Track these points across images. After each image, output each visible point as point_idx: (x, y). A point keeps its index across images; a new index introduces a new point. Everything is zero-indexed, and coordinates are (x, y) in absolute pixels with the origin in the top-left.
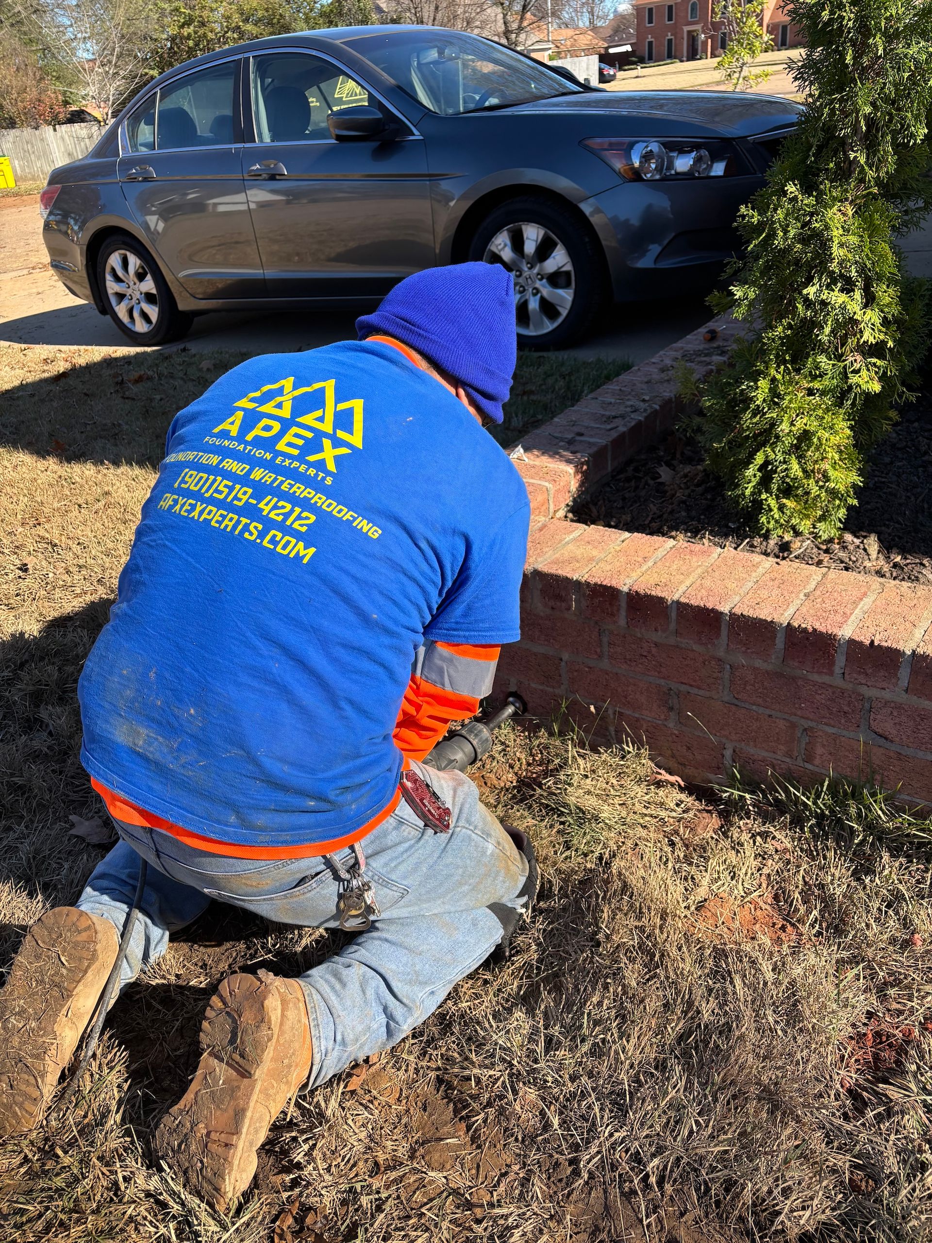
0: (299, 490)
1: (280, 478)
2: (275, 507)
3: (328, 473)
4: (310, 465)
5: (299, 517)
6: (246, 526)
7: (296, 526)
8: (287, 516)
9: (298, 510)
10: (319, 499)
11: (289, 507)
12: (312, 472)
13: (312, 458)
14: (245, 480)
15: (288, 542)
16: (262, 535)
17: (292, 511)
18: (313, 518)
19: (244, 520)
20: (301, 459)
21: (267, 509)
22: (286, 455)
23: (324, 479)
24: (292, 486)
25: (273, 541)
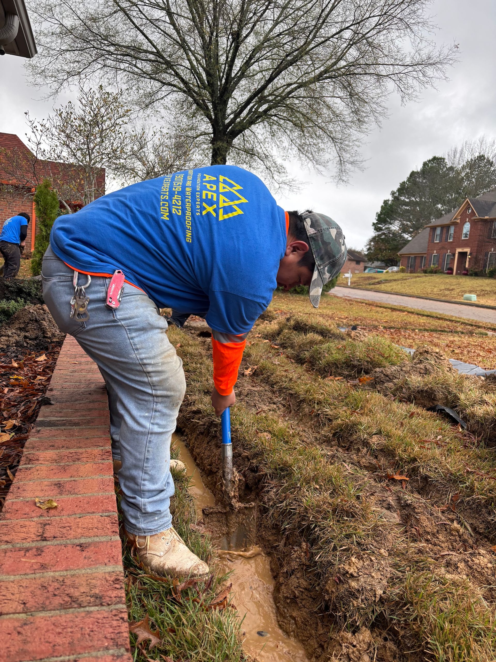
0: (188, 206)
1: (190, 197)
2: (177, 200)
3: (201, 213)
4: (201, 205)
5: (177, 209)
6: (166, 195)
7: (173, 209)
8: (176, 205)
9: (180, 208)
10: (188, 213)
11: (180, 204)
12: (198, 207)
13: (204, 204)
14: (184, 187)
15: (166, 209)
16: (164, 200)
17: (179, 206)
18: (180, 214)
19: (167, 193)
20: (202, 201)
21: (176, 198)
22: (201, 195)
23: (198, 212)
24: (189, 202)
25: (164, 205)
